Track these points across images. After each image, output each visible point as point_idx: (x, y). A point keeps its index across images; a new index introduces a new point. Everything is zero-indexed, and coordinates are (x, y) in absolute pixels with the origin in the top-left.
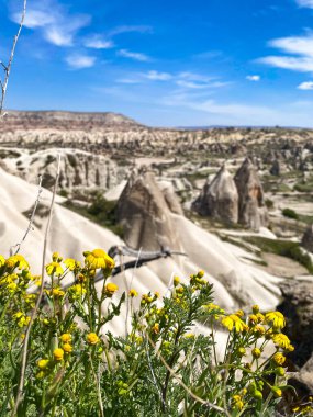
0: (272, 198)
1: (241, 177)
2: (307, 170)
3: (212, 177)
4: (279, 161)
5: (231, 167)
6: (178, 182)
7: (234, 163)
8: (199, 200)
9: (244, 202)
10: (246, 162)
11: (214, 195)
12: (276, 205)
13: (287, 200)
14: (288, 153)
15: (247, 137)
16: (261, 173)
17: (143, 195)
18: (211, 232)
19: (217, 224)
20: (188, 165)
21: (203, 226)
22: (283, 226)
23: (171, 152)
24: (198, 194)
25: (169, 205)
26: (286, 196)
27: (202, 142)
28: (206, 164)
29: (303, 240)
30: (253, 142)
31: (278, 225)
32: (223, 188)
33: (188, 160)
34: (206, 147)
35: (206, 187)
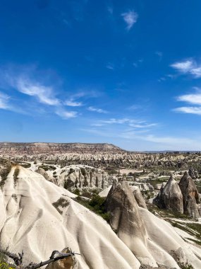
1: (183, 184)
3: (165, 184)
5: (178, 176)
6: (145, 185)
7: (180, 174)
8: (158, 197)
9: (187, 200)
10: (185, 174)
11: (167, 194)
15: (187, 157)
16: (198, 180)
17: (121, 194)
18: (166, 220)
19: (170, 214)
20: (151, 174)
21: (161, 216)
23: (141, 166)
24: (158, 193)
25: (138, 201)
27: (159, 160)
28: (163, 174)
30: (191, 160)
32: (173, 190)
33: (152, 171)
34: (162, 163)
35: (162, 190)
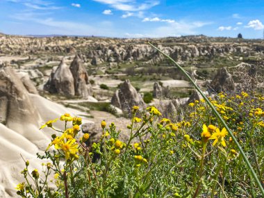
0: (94, 79)
1: (74, 67)
2: (111, 61)
3: (55, 68)
4: (96, 57)
5: (68, 61)
6: (33, 72)
7: (69, 59)
8: (48, 83)
9: (77, 82)
10: (76, 58)
11: (58, 79)
12: (96, 83)
13: (102, 79)
14: (100, 52)
15: (75, 42)
16: (86, 64)
17: (6, 83)
18: (58, 103)
19: (62, 98)
20: (39, 60)
21: (53, 100)
22: (101, 95)
23: (25, 52)
24: (48, 79)
25: (27, 88)
26: (101, 77)
27: (47, 45)
28: (51, 60)
29: (112, 101)
30: (80, 45)
31: (98, 94)
32: (64, 74)
33: (39, 57)
34: (50, 48)
35: (52, 75)
